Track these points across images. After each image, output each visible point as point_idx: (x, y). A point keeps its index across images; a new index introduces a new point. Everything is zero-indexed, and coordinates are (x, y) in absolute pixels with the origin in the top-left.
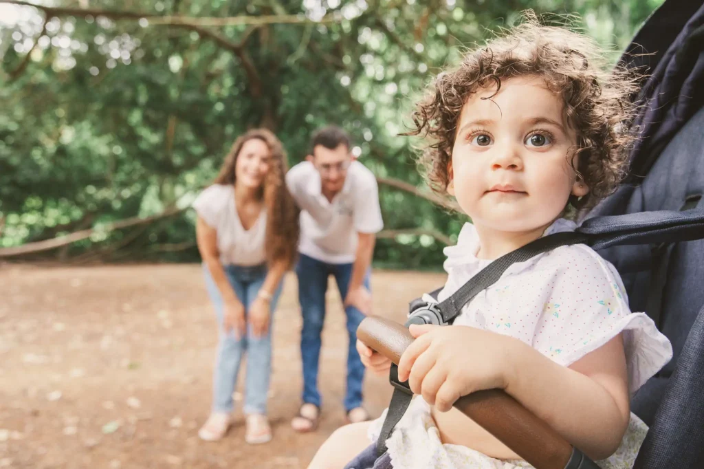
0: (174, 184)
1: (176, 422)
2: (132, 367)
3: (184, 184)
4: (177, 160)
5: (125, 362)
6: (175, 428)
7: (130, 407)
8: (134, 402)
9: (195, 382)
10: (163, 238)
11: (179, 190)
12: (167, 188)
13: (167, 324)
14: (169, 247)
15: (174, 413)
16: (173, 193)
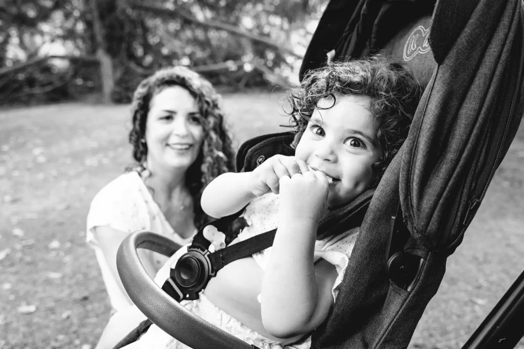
0: (32, 34)
1: (55, 244)
2: (14, 201)
3: (42, 33)
4: (32, 13)
5: (8, 198)
6: (54, 249)
7: (16, 236)
8: (18, 232)
9: (68, 208)
10: (31, 82)
11: (38, 39)
12: (27, 38)
13: (42, 159)
14: (37, 90)
15: (53, 237)
16: (33, 43)
